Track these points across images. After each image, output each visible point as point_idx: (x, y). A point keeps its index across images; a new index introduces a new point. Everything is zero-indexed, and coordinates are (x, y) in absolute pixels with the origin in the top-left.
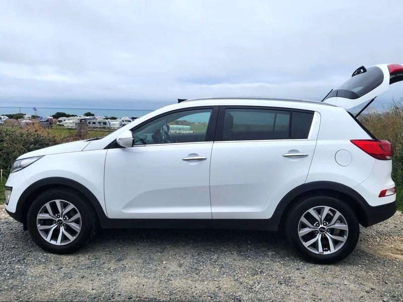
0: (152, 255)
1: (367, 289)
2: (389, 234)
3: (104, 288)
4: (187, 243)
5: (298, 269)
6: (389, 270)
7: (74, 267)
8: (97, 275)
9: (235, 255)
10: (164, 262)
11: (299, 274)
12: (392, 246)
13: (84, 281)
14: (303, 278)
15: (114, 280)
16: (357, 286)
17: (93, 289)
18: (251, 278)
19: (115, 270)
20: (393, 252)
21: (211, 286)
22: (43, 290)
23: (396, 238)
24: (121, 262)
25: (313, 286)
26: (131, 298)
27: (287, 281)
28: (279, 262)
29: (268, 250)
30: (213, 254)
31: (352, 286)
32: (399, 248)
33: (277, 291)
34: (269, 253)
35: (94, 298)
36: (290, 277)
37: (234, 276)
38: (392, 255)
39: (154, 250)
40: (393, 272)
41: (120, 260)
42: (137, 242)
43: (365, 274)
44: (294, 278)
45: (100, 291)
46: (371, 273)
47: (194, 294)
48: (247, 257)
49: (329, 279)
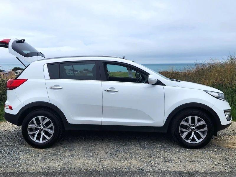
0: (90, 148)
1: (216, 163)
2: (229, 135)
3: (65, 165)
4: (109, 141)
5: (175, 154)
6: (229, 154)
7: (46, 155)
8: (60, 158)
9: (138, 147)
10: (97, 151)
11: (176, 156)
12: (231, 141)
13: (53, 162)
14: (179, 158)
15: (70, 161)
16: (210, 162)
17: (59, 166)
18: (148, 158)
19: (69, 156)
20: (231, 144)
21: (126, 163)
22: (31, 166)
23: (233, 137)
24: (72, 152)
25: (185, 162)
26: (81, 170)
27: (170, 160)
28: (164, 150)
29: (157, 144)
30: (125, 146)
31: (207, 162)
32: (235, 143)
33: (164, 165)
34: (158, 146)
35: (61, 170)
36: (171, 158)
37: (139, 158)
38: (231, 146)
39: (90, 145)
40: (231, 155)
41: (71, 151)
42: (79, 141)
43: (214, 156)
44: (173, 159)
45: (63, 167)
46: (218, 155)
47: (117, 167)
48: (145, 148)
49: (194, 159)
